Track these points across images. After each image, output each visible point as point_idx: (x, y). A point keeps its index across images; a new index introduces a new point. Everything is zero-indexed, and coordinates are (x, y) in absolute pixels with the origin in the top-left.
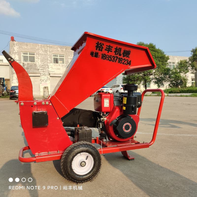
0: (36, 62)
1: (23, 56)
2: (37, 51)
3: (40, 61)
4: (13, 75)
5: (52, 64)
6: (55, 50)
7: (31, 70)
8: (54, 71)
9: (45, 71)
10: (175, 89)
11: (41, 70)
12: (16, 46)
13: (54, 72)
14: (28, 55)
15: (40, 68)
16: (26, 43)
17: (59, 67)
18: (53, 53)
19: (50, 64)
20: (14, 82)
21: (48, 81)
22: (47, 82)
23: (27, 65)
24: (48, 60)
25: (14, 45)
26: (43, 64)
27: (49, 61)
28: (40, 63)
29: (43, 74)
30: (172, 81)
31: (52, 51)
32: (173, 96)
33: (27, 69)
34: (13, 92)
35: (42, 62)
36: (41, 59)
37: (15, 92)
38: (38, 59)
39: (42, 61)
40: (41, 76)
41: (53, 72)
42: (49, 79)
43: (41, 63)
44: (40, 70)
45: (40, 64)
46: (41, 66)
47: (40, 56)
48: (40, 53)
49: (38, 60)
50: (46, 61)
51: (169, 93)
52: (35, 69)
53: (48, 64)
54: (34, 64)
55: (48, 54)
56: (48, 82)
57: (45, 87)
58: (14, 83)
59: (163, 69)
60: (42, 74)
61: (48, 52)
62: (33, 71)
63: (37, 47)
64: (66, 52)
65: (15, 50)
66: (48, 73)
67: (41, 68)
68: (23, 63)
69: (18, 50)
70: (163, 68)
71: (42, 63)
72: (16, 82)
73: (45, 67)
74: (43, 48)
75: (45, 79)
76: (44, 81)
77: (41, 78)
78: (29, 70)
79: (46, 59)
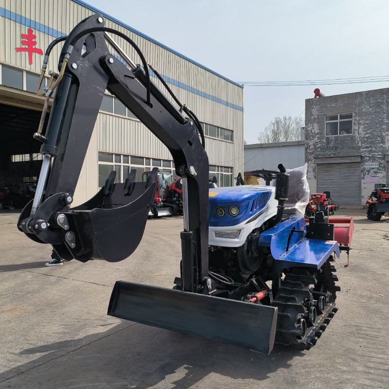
0: (354, 134)
1: (328, 125)
2: (358, 108)
3: (364, 128)
7: (342, 150)
9: (374, 149)
11: (363, 148)
12: (314, 107)
14: (339, 121)
15: (363, 145)
19: (387, 133)
20: (309, 178)
21: (382, 173)
22: (378, 175)
23: (335, 141)
24: (384, 124)
26: (370, 135)
27: (384, 126)
28: (363, 134)
33: (335, 149)
35: (368, 131)
36: (366, 124)
38: (360, 124)
40: (364, 161)
42: (384, 167)
43: (365, 133)
44: (362, 150)
45: (363, 136)
46: (365, 140)
47: (363, 119)
48: (363, 110)
50: (378, 126)
52: (350, 148)
53: (384, 134)
54: (349, 138)
55: (383, 110)
56: (382, 175)
60: (368, 158)
61: (384, 107)
62: (347, 152)
65: (313, 115)
66: (380, 153)
67: (365, 145)
68: (328, 139)
69: (318, 114)
71: (367, 134)
72: (313, 177)
73: (376, 141)
74: (371, 100)
75: (374, 168)
76: (372, 171)
77: (363, 166)
78: (338, 150)
79: (377, 123)
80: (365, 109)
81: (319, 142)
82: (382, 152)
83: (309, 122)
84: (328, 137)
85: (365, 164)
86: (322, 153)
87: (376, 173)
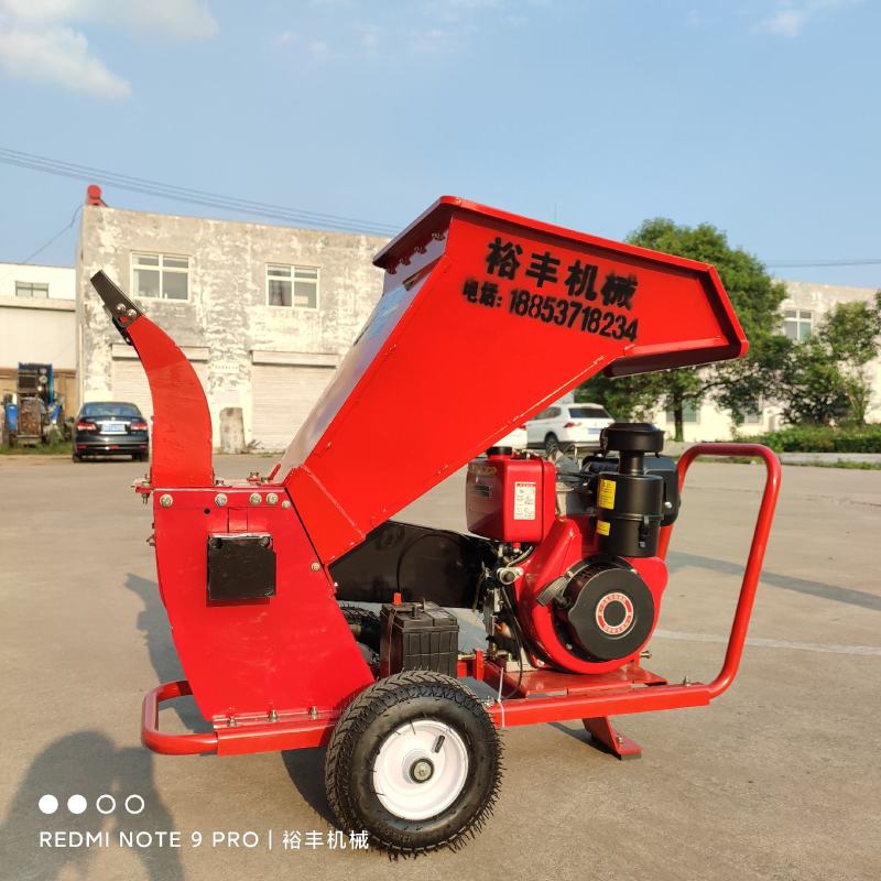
0: (193, 300)
1: (137, 273)
2: (201, 249)
3: (214, 292)
4: (91, 355)
5: (262, 307)
6: (277, 249)
8: (271, 342)
9: (230, 337)
10: (810, 433)
11: (211, 333)
12: (107, 227)
13: (271, 344)
14: (160, 268)
15: (211, 326)
16: (155, 213)
17: (295, 320)
18: (270, 258)
20: (93, 386)
21: (244, 384)
22: (237, 387)
23: (154, 311)
24: (247, 291)
25: (101, 220)
26: (222, 308)
27: (248, 296)
28: (210, 304)
29: (222, 351)
30: (796, 396)
31: (265, 252)
32: (803, 465)
34: (90, 428)
35: (219, 298)
36: (216, 284)
37: (99, 428)
38: (203, 283)
39: (218, 293)
40: (212, 359)
41: (264, 343)
42: (249, 374)
43: (214, 302)
44: (208, 335)
45: (211, 308)
46: (215, 317)
47: (209, 275)
49: (202, 291)
50: (237, 293)
51: (786, 450)
52: (186, 329)
53: (247, 310)
54: (183, 309)
55: (246, 264)
56: (245, 387)
57: (230, 412)
58: (95, 389)
59: (759, 342)
60: (219, 354)
61: (248, 258)
63: (198, 231)
64: (326, 256)
65: (102, 245)
66: (242, 346)
67: (214, 327)
69: (116, 245)
70: (758, 337)
71: (217, 304)
72: (104, 385)
73: (233, 320)
74: (224, 239)
75: (230, 374)
76: (226, 381)
79: (235, 287)
82: (245, 345)
83: (93, 260)
85: (213, 365)
87: (233, 383)
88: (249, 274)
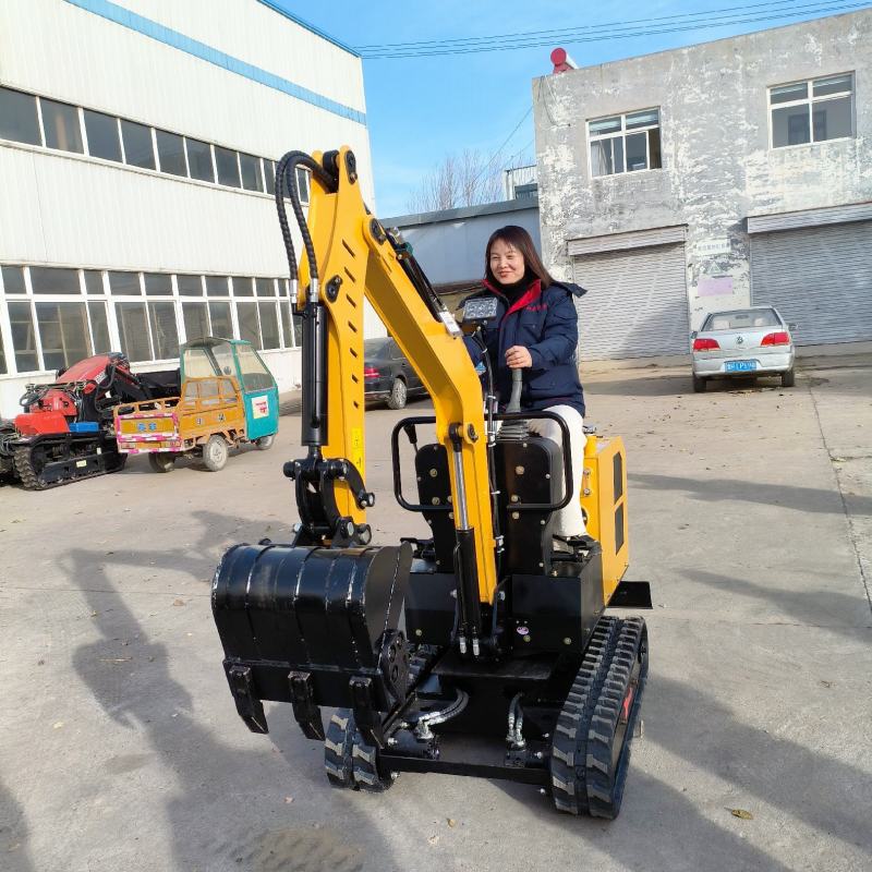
0: (665, 166)
1: (596, 148)
2: (673, 94)
3: (690, 150)
5: (762, 152)
6: (784, 61)
7: (637, 213)
8: (776, 200)
9: (717, 204)
11: (691, 204)
12: (558, 99)
13: (779, 204)
14: (623, 133)
15: (689, 195)
17: (815, 162)
18: (775, 79)
19: (750, 158)
21: (739, 266)
22: (731, 272)
23: (617, 191)
24: (740, 134)
26: (705, 167)
27: (741, 141)
28: (689, 163)
29: (706, 226)
31: (763, 72)
33: (617, 212)
35: (699, 155)
36: (694, 136)
38: (677, 138)
40: (693, 239)
42: (745, 250)
43: (692, 162)
44: (686, 208)
45: (689, 171)
46: (694, 179)
47: (685, 125)
49: (677, 150)
50: (724, 140)
52: (657, 206)
53: (740, 163)
54: (652, 180)
55: (737, 97)
56: (739, 270)
60: (702, 230)
61: (740, 88)
62: (649, 218)
63: (668, 69)
64: (867, 50)
65: (553, 123)
66: (733, 214)
67: (692, 196)
68: (598, 185)
69: (568, 118)
71: (697, 164)
73: (721, 181)
74: (703, 70)
75: (719, 255)
76: (714, 265)
77: (691, 251)
78: (627, 214)
79: (723, 134)
80: (689, 97)
81: (575, 195)
82: (739, 211)
83: (546, 144)
84: (597, 181)
85: (695, 247)
86: (586, 225)
87: (724, 266)
88: (742, 110)
